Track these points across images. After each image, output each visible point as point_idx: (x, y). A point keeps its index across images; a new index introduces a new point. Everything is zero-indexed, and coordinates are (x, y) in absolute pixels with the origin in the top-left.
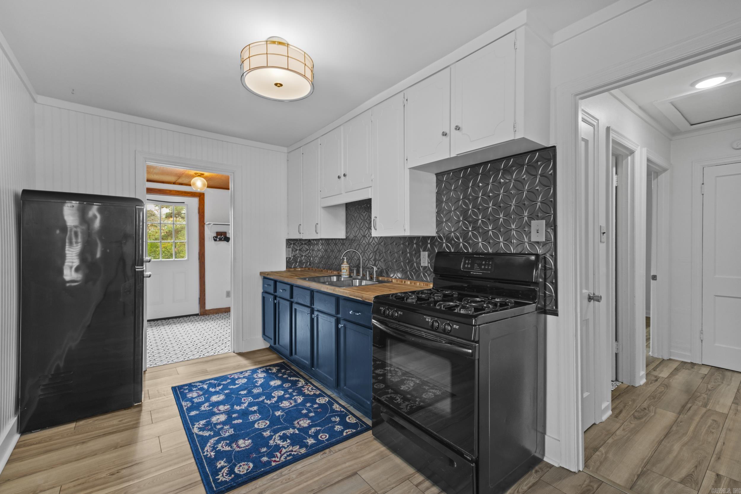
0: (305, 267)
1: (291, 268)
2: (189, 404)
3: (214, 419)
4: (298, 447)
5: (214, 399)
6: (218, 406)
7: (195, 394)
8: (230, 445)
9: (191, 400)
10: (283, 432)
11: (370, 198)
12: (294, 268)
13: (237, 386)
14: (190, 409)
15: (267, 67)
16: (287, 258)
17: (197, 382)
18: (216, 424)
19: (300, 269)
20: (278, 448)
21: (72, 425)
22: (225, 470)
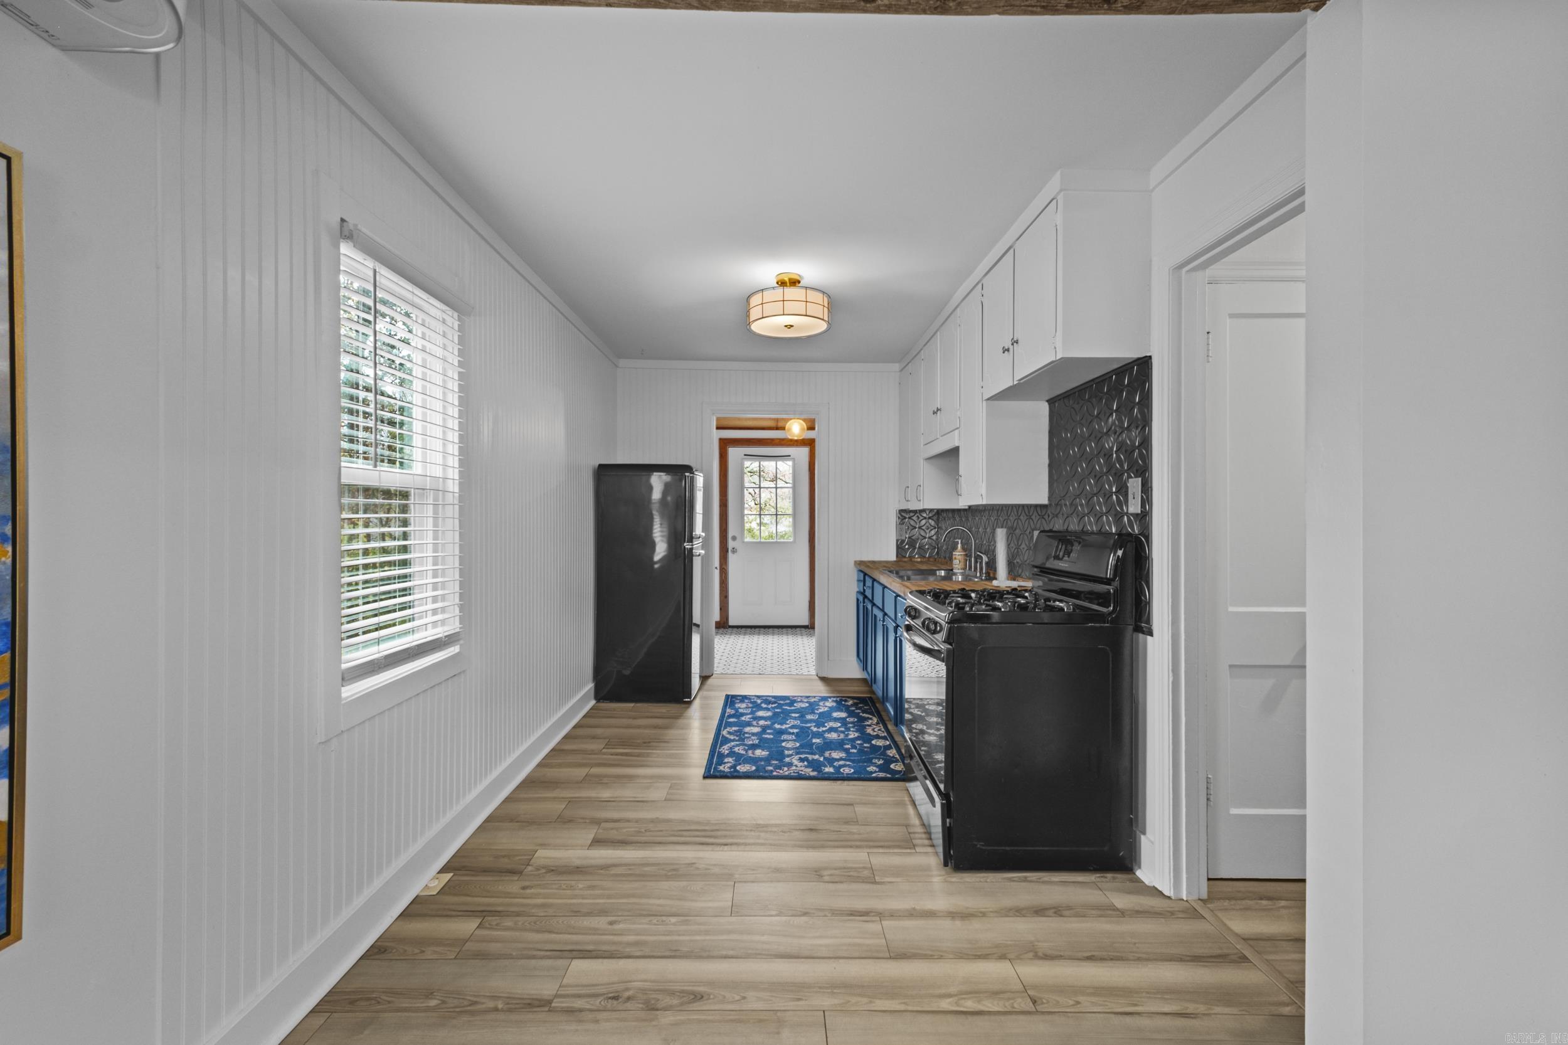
0: (929, 557)
1: (905, 557)
2: (733, 712)
3: (747, 729)
4: (811, 770)
5: (761, 713)
6: (759, 720)
7: (744, 705)
8: (746, 751)
9: (737, 710)
10: (806, 756)
11: (957, 445)
12: (909, 557)
13: (793, 708)
14: (730, 716)
15: (763, 318)
16: (897, 541)
17: (753, 696)
18: (747, 733)
19: (919, 560)
20: (790, 765)
21: (632, 705)
22: (729, 765)
